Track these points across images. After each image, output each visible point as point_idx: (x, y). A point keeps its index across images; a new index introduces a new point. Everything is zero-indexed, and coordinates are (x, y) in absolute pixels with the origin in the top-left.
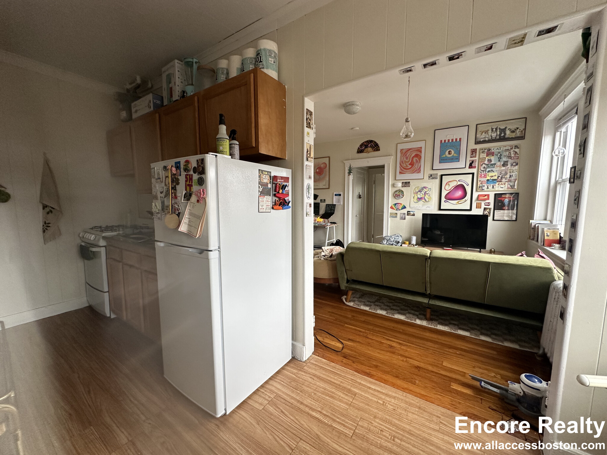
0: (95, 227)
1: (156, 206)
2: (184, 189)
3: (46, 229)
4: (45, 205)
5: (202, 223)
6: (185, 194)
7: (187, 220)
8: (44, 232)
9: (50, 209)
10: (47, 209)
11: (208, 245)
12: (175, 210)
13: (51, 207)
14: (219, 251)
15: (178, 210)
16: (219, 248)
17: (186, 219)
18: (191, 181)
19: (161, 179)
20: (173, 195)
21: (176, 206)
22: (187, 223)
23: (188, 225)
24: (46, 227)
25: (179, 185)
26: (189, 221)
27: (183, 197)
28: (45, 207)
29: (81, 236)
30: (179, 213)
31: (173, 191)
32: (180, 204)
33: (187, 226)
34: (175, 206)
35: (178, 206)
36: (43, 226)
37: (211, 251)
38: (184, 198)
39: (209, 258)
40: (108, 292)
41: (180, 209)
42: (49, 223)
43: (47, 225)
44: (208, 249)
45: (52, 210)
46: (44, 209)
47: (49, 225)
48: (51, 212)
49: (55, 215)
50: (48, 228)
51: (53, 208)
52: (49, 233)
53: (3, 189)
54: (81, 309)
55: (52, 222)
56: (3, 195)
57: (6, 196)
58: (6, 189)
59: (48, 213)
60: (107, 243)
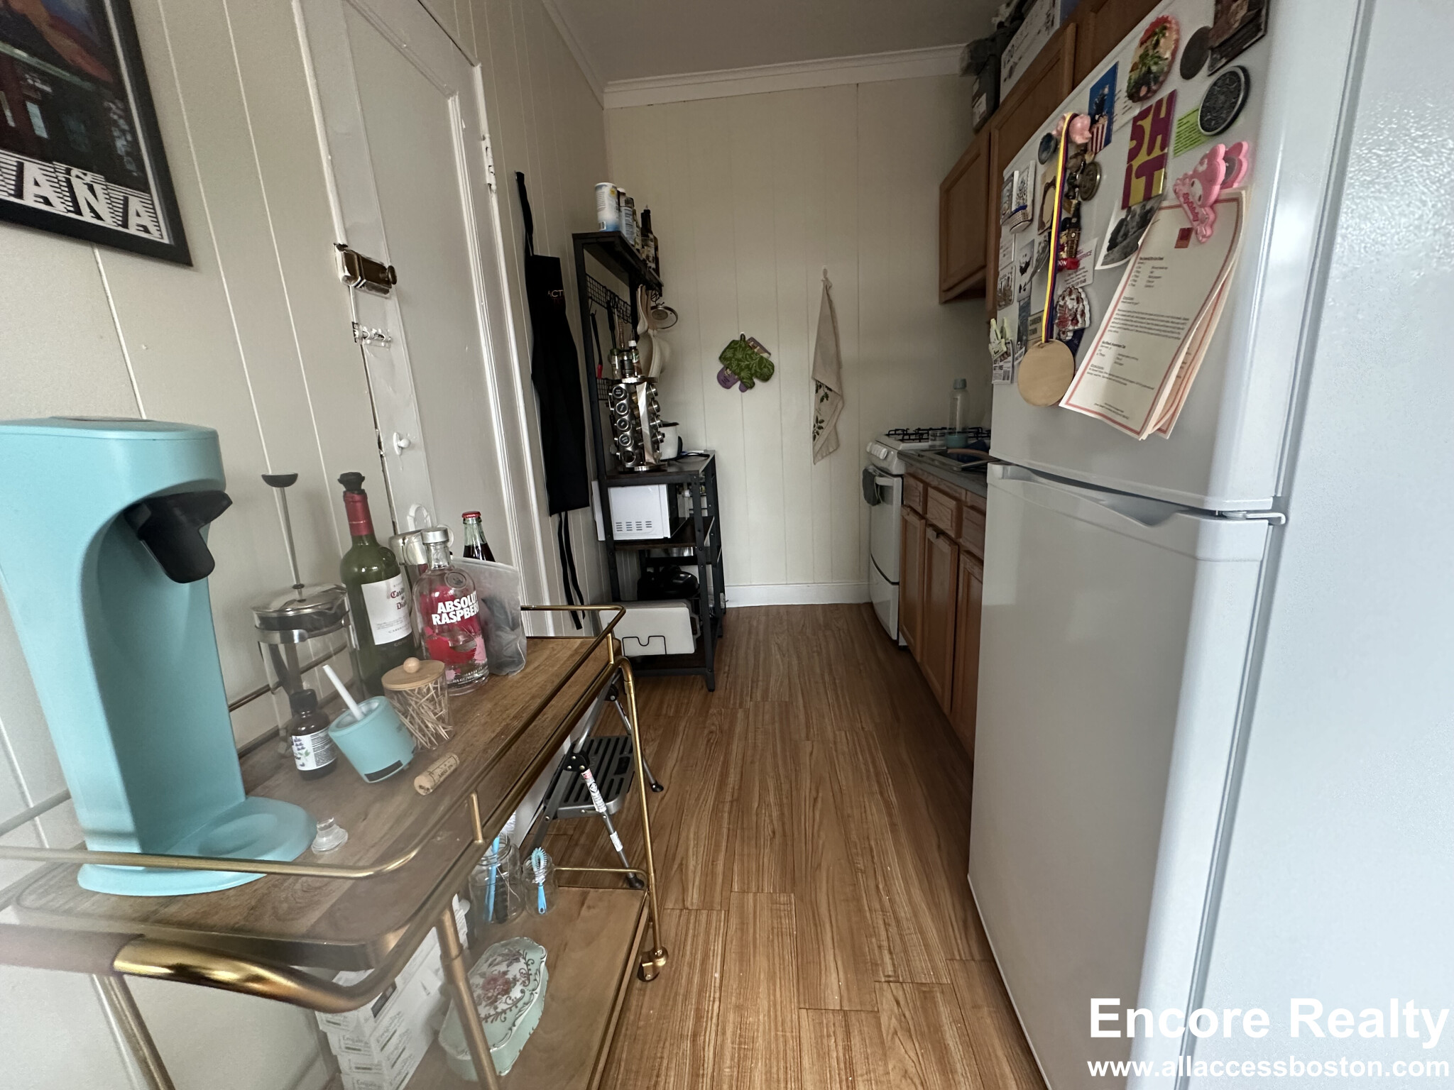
0: (896, 431)
1: (1002, 331)
2: (1118, 202)
3: (817, 432)
4: (819, 384)
5: (1192, 356)
6: (1121, 224)
7: (1110, 353)
8: (815, 437)
9: (826, 390)
10: (822, 392)
11: (1204, 481)
12: (1063, 323)
13: (827, 387)
14: (1271, 522)
15: (1075, 321)
16: (1281, 504)
17: (1104, 351)
18: (1159, 138)
19: (1029, 209)
20: (1064, 255)
21: (1071, 304)
22: (1107, 370)
23: (1112, 377)
24: (817, 429)
25: (1096, 201)
26: (1118, 361)
27: (1106, 244)
28: (819, 386)
29: (868, 449)
30: (1079, 334)
31: (1063, 240)
32: (1089, 290)
33: (1102, 382)
34: (1065, 306)
35: (1079, 300)
36: (814, 425)
37: (1222, 516)
38: (1109, 249)
39: (1201, 553)
40: (898, 583)
41: (1083, 314)
42: (822, 421)
43: (819, 424)
44: (1202, 502)
45: (828, 392)
46: (817, 391)
47: (822, 425)
48: (826, 396)
49: (832, 404)
50: (820, 431)
51: (830, 390)
52: (820, 440)
53: (765, 355)
54: (859, 605)
55: (826, 419)
56: (765, 367)
57: (769, 370)
58: (770, 354)
59: (822, 400)
60: (907, 468)
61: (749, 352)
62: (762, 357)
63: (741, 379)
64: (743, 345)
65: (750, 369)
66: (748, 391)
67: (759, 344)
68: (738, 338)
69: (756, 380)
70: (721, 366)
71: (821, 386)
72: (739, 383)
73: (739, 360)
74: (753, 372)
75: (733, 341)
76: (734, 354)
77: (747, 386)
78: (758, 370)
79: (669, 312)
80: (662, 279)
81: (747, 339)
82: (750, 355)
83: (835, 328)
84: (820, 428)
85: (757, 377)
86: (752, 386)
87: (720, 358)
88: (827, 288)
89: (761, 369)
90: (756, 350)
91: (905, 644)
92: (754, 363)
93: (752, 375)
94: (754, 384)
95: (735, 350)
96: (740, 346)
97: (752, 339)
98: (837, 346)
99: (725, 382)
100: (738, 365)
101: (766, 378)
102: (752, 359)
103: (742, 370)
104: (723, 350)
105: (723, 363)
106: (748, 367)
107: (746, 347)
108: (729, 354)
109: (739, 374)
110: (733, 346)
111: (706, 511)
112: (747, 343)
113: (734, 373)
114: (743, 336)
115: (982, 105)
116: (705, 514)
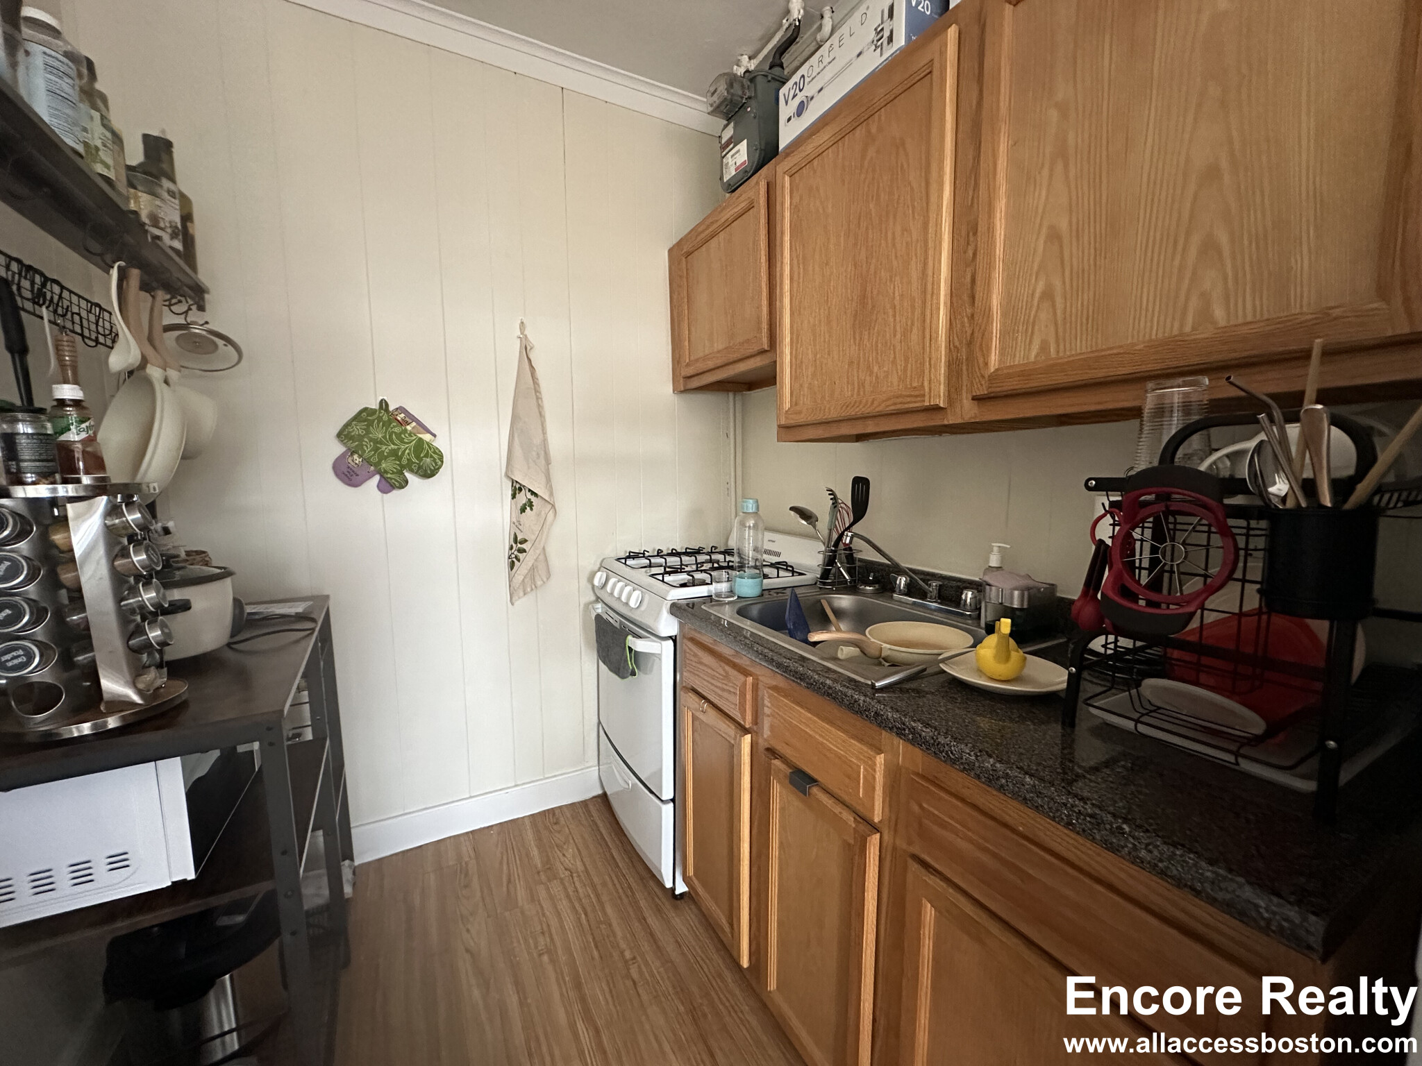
0: (633, 556)
3: (516, 557)
4: (518, 486)
8: (512, 565)
9: (529, 495)
10: (522, 498)
13: (530, 490)
24: (516, 553)
28: (517, 489)
29: (596, 582)
36: (511, 548)
40: (673, 800)
42: (524, 541)
43: (519, 545)
45: (533, 498)
46: (514, 496)
47: (524, 546)
48: (531, 504)
49: (539, 515)
50: (521, 556)
51: (535, 495)
52: (522, 569)
53: (427, 437)
54: (584, 803)
55: (530, 537)
56: (426, 456)
57: (434, 460)
58: (434, 436)
59: (523, 510)
60: (681, 626)
61: (397, 430)
62: (420, 439)
63: (382, 474)
64: (385, 418)
65: (399, 459)
66: (395, 493)
67: (414, 419)
68: (374, 405)
69: (408, 475)
70: (338, 449)
71: (520, 490)
72: (377, 478)
73: (377, 442)
74: (404, 462)
75: (365, 409)
76: (368, 432)
77: (392, 483)
78: (414, 460)
79: (220, 342)
80: (203, 277)
81: (391, 408)
82: (398, 436)
83: (540, 407)
84: (522, 551)
85: (411, 471)
86: (404, 483)
87: (339, 435)
88: (526, 349)
89: (420, 459)
90: (409, 428)
91: (686, 889)
92: (407, 449)
93: (403, 467)
94: (407, 482)
95: (370, 424)
96: (380, 419)
97: (401, 409)
98: (544, 432)
99: (348, 475)
100: (376, 449)
101: (428, 473)
102: (402, 441)
103: (383, 457)
104: (345, 421)
105: (345, 444)
106: (394, 453)
107: (390, 422)
108: (357, 430)
109: (377, 465)
110: (364, 416)
111: (309, 730)
112: (392, 416)
113: (368, 461)
114: (384, 404)
115: (740, 155)
116: (309, 735)
